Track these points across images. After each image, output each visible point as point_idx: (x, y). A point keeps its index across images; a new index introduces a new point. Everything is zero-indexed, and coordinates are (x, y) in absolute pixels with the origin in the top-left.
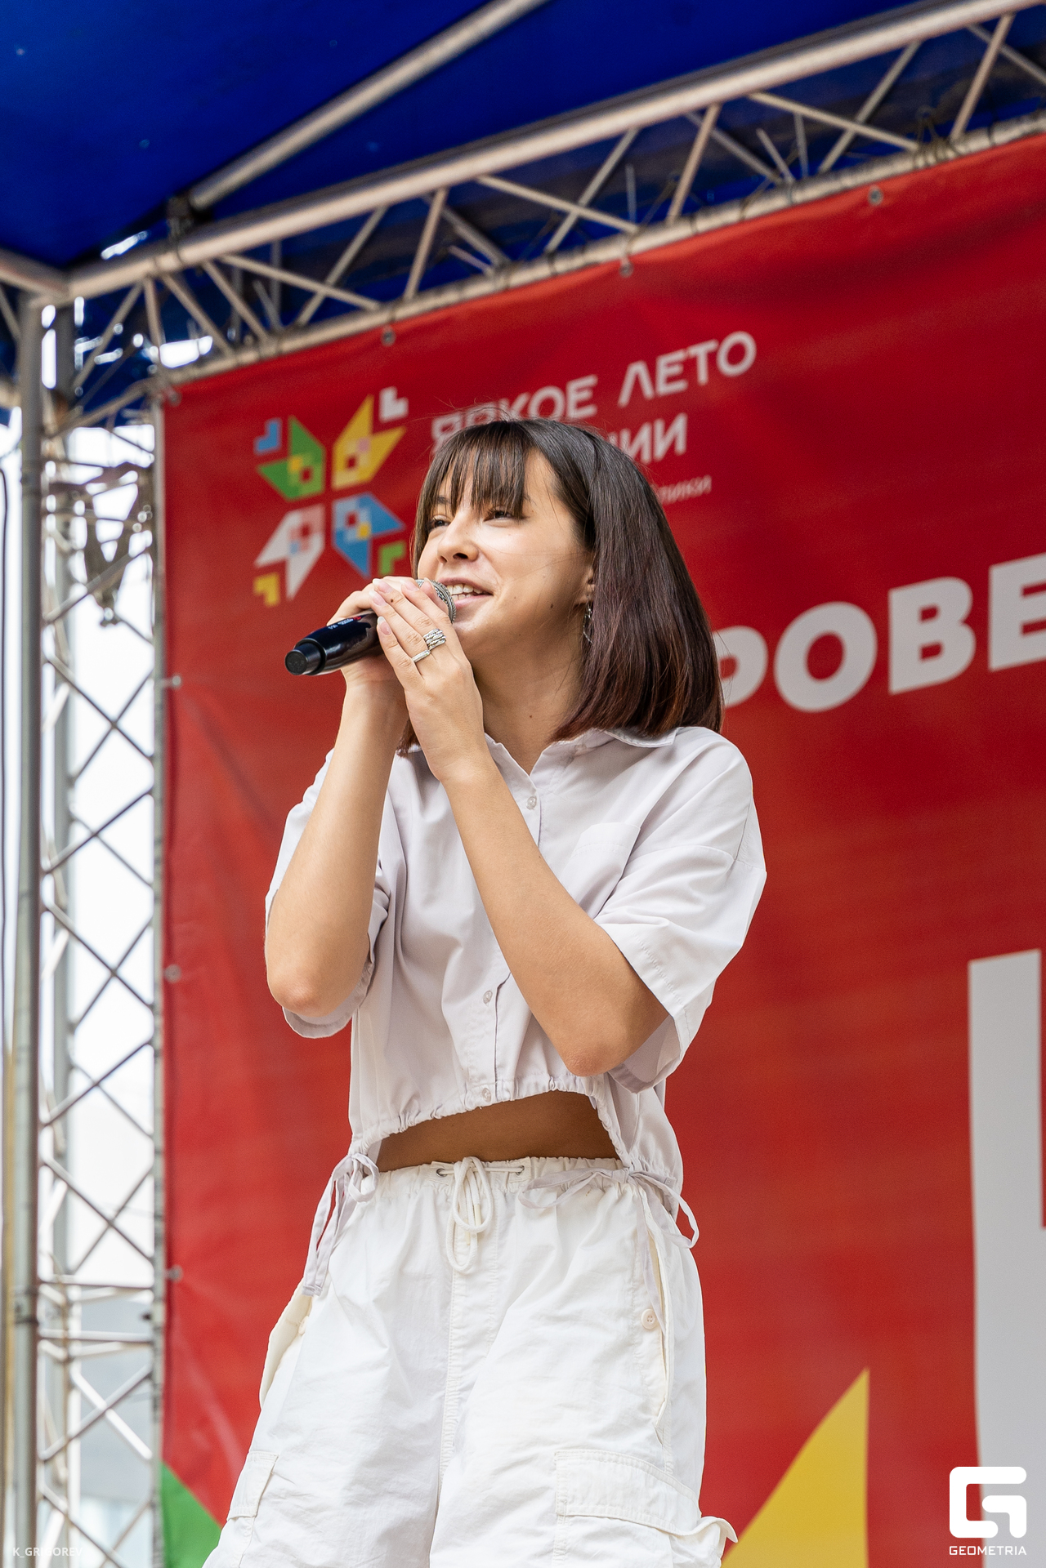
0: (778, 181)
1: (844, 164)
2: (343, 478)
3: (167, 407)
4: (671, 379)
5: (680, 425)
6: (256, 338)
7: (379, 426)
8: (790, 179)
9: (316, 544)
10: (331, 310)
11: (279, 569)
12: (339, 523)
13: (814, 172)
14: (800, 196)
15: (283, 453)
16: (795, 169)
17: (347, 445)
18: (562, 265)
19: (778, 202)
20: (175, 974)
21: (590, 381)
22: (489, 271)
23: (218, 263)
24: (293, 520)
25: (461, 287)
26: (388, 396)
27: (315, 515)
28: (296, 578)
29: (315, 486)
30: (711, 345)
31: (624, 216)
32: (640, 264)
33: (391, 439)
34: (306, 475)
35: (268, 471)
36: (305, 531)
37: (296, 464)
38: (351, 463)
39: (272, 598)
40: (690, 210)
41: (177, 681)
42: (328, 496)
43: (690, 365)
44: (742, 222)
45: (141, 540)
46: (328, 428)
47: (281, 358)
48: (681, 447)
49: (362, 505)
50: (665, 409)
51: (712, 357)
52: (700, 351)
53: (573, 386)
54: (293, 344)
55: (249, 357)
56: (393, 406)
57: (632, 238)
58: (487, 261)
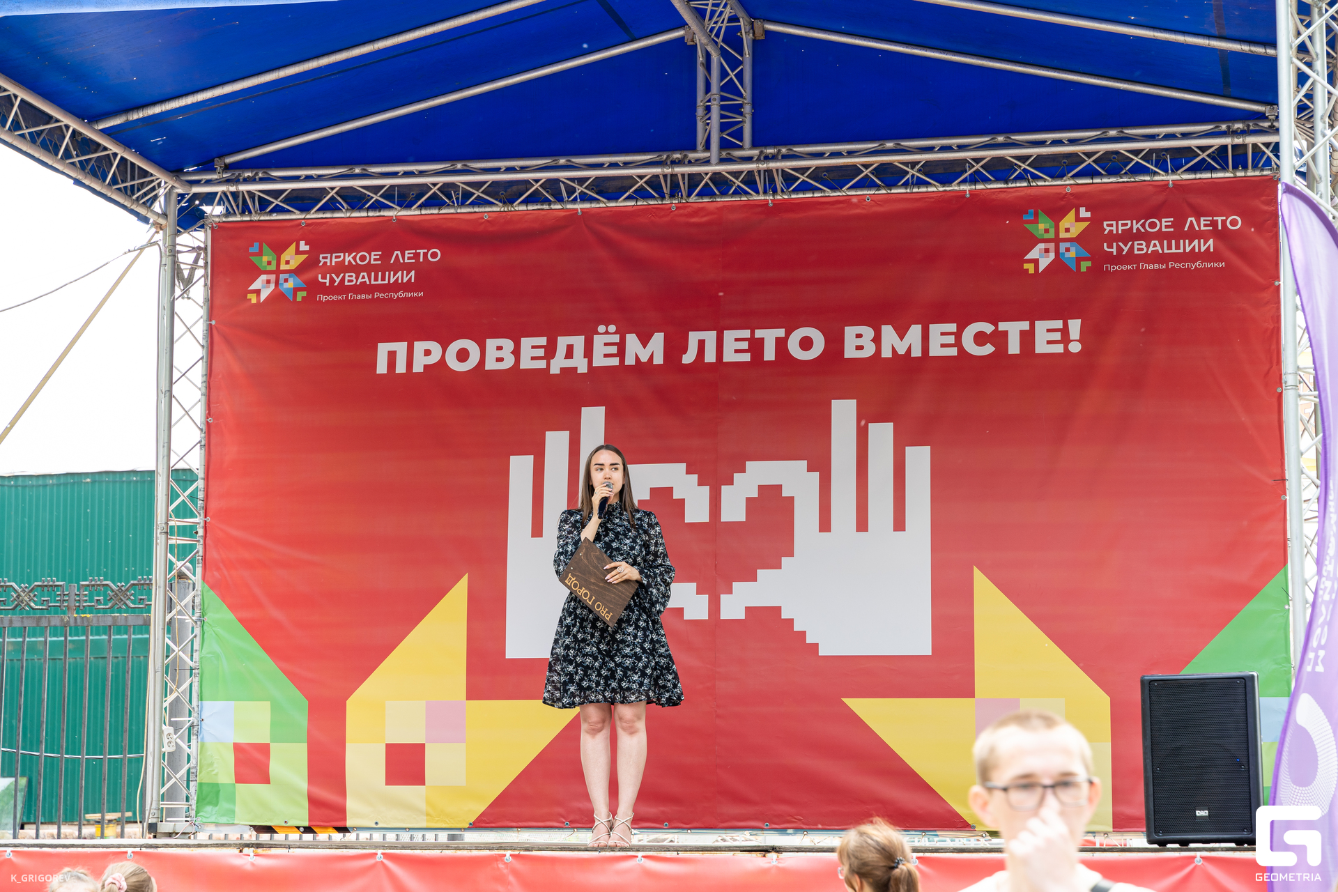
0: (451, 204)
1: (473, 204)
2: (283, 267)
3: (212, 228)
4: (409, 258)
5: (413, 273)
6: (250, 212)
7: (298, 252)
8: (456, 205)
9: (272, 286)
10: (278, 210)
11: (258, 292)
12: (281, 281)
13: (463, 204)
14: (459, 211)
15: (260, 254)
16: (458, 203)
17: (285, 257)
18: (371, 214)
19: (452, 211)
20: (211, 420)
21: (380, 253)
22: (344, 210)
23: (249, 192)
24: (264, 277)
25: (333, 213)
26: (302, 243)
27: (273, 277)
28: (263, 296)
29: (273, 267)
30: (426, 251)
31: (394, 203)
32: (399, 219)
33: (303, 257)
34: (269, 263)
35: (252, 258)
36: (268, 282)
37: (265, 259)
38: (287, 262)
39: (254, 301)
40: (420, 207)
41: (213, 322)
42: (278, 272)
43: (417, 256)
44: (438, 214)
45: (199, 273)
46: (279, 249)
47: (259, 221)
48: (413, 281)
49: (290, 277)
50: (408, 268)
51: (425, 254)
52: (422, 252)
53: (373, 253)
54: (262, 218)
55: (248, 219)
56: (304, 247)
57: (399, 211)
58: (344, 207)
